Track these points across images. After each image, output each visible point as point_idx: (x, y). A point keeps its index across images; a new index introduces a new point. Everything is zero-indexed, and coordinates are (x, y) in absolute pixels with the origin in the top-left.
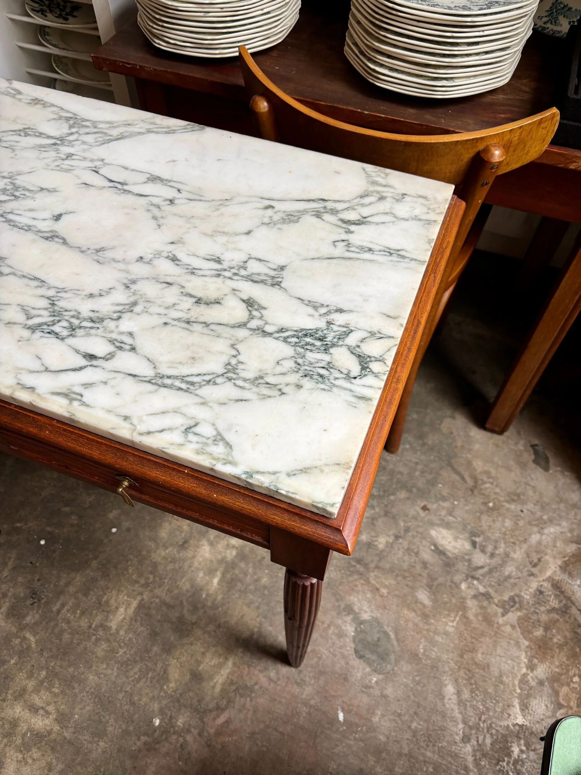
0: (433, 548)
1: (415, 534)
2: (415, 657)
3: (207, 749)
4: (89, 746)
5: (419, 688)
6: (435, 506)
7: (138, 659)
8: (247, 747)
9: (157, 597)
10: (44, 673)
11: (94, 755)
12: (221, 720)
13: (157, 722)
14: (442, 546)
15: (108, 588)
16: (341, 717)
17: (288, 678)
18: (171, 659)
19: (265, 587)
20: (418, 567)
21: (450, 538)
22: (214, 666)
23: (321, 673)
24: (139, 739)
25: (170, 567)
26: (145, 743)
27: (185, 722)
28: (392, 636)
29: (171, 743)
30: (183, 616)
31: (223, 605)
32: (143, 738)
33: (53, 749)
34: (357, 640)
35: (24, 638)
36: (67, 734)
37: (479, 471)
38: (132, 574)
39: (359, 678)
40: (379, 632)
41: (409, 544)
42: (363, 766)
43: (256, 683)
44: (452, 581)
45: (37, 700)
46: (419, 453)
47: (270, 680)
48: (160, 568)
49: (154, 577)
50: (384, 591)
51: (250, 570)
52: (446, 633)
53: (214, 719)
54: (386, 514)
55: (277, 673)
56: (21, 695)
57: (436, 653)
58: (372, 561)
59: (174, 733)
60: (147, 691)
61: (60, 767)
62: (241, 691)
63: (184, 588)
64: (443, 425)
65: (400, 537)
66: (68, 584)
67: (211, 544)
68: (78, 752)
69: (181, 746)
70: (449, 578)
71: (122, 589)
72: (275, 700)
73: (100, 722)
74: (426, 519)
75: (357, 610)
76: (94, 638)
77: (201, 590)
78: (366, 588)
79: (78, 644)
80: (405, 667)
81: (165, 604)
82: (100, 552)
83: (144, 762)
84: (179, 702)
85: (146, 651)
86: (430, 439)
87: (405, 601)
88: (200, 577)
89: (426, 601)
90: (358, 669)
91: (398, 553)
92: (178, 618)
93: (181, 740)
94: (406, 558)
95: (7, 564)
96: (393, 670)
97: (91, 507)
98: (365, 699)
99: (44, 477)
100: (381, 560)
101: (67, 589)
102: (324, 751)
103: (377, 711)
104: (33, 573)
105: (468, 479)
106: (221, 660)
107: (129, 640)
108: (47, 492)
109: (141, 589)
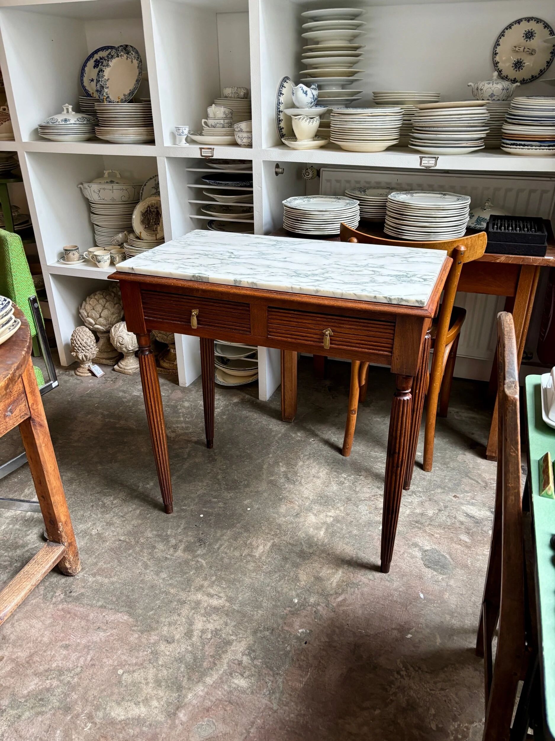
0: (465, 515)
1: (452, 509)
2: (465, 566)
3: (333, 613)
4: (252, 613)
6: (462, 495)
7: (276, 570)
8: (360, 612)
9: (284, 540)
10: (214, 578)
11: (255, 617)
12: (340, 599)
13: (296, 601)
14: (471, 514)
15: (250, 537)
16: (422, 596)
17: (381, 578)
18: (299, 571)
19: (356, 535)
20: (458, 524)
21: (476, 510)
22: (329, 574)
23: (403, 575)
24: (285, 609)
25: (289, 526)
26: (290, 611)
27: (316, 600)
28: (448, 556)
29: (308, 611)
30: (304, 550)
31: (329, 544)
32: (288, 609)
33: (227, 615)
34: (424, 559)
35: (198, 561)
36: (236, 607)
37: (487, 478)
38: (265, 530)
39: (430, 577)
40: (438, 555)
41: (449, 513)
42: (442, 620)
43: (360, 581)
44: (482, 530)
45: (212, 591)
46: (445, 471)
47: (369, 579)
48: (283, 527)
49: (280, 531)
50: (436, 535)
51: (344, 527)
53: (335, 599)
54: (430, 500)
55: (374, 576)
56: (200, 588)
57: (480, 564)
58: (426, 522)
59: (309, 606)
60: (286, 586)
61: (233, 623)
62: (350, 585)
63: (302, 536)
64: (458, 458)
65: (442, 510)
66: (222, 535)
67: (316, 515)
68: (244, 616)
69: (315, 612)
70: (480, 528)
71: (260, 537)
72: (375, 589)
73: (257, 601)
74: (457, 501)
75: (421, 545)
76: (245, 561)
77: (313, 537)
78: (424, 534)
79: (235, 564)
80: (459, 572)
81: (290, 544)
82: (242, 520)
83: (291, 620)
84: (309, 591)
85: (282, 567)
86: (451, 465)
87: (453, 540)
88: (311, 531)
89: (467, 540)
90: (428, 573)
91: (443, 518)
92: (299, 551)
93: (314, 609)
94: (448, 520)
95: (179, 526)
96: (452, 573)
97: (231, 498)
98: (436, 587)
99: (198, 485)
100: (431, 521)
101: (222, 538)
102: (414, 613)
103: (446, 593)
104: (198, 530)
105: (481, 482)
106: (334, 571)
107: (269, 561)
108: (201, 492)
109: (272, 537)
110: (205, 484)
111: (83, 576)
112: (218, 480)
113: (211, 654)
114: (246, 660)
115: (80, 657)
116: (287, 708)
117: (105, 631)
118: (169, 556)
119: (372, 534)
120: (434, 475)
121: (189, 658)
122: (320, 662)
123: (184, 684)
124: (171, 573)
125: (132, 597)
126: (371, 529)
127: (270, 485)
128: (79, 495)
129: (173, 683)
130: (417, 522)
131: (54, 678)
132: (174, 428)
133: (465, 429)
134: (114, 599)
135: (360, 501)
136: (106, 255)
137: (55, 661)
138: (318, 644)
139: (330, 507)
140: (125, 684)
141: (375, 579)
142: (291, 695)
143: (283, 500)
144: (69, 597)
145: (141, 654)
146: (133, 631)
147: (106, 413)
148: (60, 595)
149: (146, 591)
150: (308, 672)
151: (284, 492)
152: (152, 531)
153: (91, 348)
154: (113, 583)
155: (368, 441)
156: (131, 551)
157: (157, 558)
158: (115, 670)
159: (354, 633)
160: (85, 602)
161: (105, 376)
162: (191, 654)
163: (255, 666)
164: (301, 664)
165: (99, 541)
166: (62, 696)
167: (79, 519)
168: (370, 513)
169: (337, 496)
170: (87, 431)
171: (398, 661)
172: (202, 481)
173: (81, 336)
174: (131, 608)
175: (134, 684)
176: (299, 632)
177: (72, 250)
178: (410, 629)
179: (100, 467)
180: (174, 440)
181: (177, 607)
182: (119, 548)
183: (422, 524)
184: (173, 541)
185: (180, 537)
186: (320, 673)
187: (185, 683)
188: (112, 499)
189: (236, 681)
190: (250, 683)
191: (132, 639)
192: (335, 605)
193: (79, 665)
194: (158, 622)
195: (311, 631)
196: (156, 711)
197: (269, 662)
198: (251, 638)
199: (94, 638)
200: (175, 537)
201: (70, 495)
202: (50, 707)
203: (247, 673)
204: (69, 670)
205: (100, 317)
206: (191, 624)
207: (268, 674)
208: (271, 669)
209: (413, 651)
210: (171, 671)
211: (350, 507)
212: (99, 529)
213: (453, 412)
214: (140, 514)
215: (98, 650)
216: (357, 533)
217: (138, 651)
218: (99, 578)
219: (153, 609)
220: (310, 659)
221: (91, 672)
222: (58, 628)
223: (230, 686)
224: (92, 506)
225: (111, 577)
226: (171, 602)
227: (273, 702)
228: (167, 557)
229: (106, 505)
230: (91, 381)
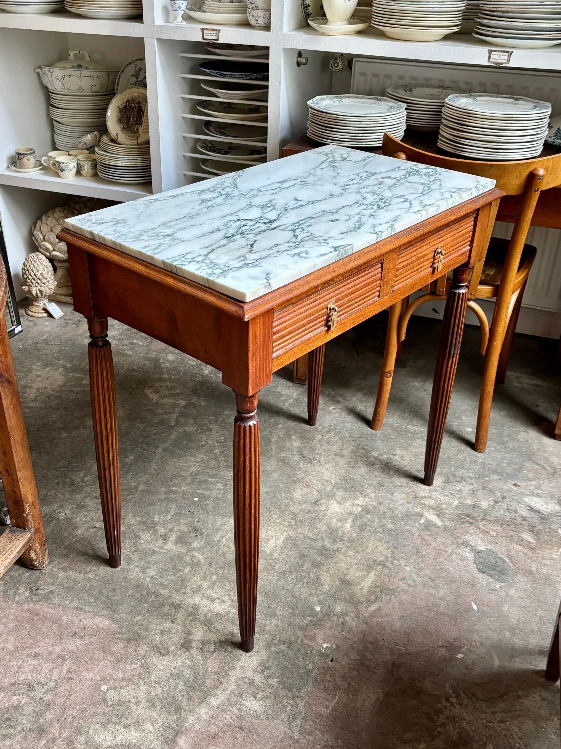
0: (528, 508)
1: (512, 500)
2: (529, 572)
3: (364, 625)
4: (264, 622)
5: (538, 591)
6: (524, 484)
7: (293, 570)
8: (399, 625)
9: (301, 533)
10: (215, 577)
11: (268, 628)
12: (373, 608)
13: (318, 609)
14: (536, 507)
16: (475, 607)
17: (424, 585)
18: (321, 571)
19: (391, 530)
20: (519, 520)
21: (542, 503)
22: (359, 576)
23: (451, 581)
24: (305, 618)
25: (307, 516)
26: (311, 621)
27: (343, 609)
28: (507, 560)
29: (333, 621)
30: (326, 545)
32: (309, 618)
34: (478, 562)
35: (194, 556)
37: (556, 464)
38: (277, 519)
39: (485, 585)
40: (495, 558)
41: (508, 506)
42: (501, 638)
43: (397, 587)
44: (550, 528)
45: (212, 593)
46: (503, 453)
47: (409, 585)
48: (300, 516)
49: (295, 521)
50: (492, 533)
51: (376, 519)
52: (552, 559)
53: (367, 607)
56: (198, 590)
57: (547, 571)
58: (479, 515)
59: (334, 615)
60: (306, 590)
62: (385, 591)
63: (323, 529)
64: (519, 436)
65: (500, 502)
66: (223, 525)
67: (339, 503)
69: (342, 623)
70: (547, 526)
71: (270, 528)
72: (416, 597)
73: (269, 607)
74: (518, 491)
75: (473, 545)
77: (337, 530)
78: (477, 531)
80: (522, 579)
81: (308, 538)
83: (312, 632)
84: (334, 597)
85: (299, 566)
86: (510, 445)
87: (513, 540)
88: (335, 523)
89: (531, 540)
90: (483, 579)
91: (500, 511)
92: (321, 547)
93: (341, 620)
94: (507, 514)
95: (169, 512)
96: (513, 580)
98: (493, 597)
99: (190, 461)
100: (486, 515)
101: (223, 528)
102: (466, 628)
103: (505, 605)
104: (192, 518)
105: (548, 468)
106: (364, 573)
107: (283, 559)
108: (194, 469)
109: (286, 529)
110: (199, 460)
111: (52, 570)
112: (215, 454)
113: (215, 670)
114: (258, 678)
115: (53, 668)
116: (311, 738)
117: (82, 637)
118: (157, 549)
119: (411, 528)
120: (488, 457)
121: (188, 673)
122: (350, 684)
123: (183, 705)
124: (160, 570)
125: (113, 598)
126: (409, 522)
127: (280, 463)
129: (170, 704)
130: (467, 516)
131: (23, 693)
132: (157, 387)
133: (528, 399)
134: (92, 600)
135: (395, 487)
136: (72, 162)
137: (23, 673)
138: (347, 661)
139: (358, 493)
140: (111, 703)
141: (416, 585)
142: (315, 722)
143: (298, 483)
144: (35, 595)
145: (128, 667)
146: (118, 639)
147: (68, 365)
148: (24, 592)
149: (131, 592)
150: (335, 695)
151: (299, 473)
152: (135, 516)
153: (48, 281)
154: (88, 580)
155: (404, 412)
157: (142, 551)
158: (97, 686)
159: (391, 650)
160: (56, 602)
161: (65, 318)
162: (190, 670)
163: (270, 686)
164: (327, 685)
165: (68, 527)
166: (34, 715)
167: (41, 500)
168: (408, 503)
169: (367, 480)
170: (46, 388)
171: (447, 685)
172: (195, 456)
173: (35, 265)
174: (113, 611)
175: (122, 703)
176: (323, 647)
177: (27, 154)
178: (462, 647)
179: (64, 435)
180: (157, 403)
181: (170, 612)
182: (95, 537)
183: (474, 518)
184: (162, 530)
185: (170, 526)
186: (351, 697)
187: (184, 703)
188: (82, 475)
189: (247, 704)
190: (265, 706)
191: (116, 648)
192: (366, 615)
193: (53, 678)
194: (147, 629)
195: (338, 646)
196: (151, 737)
197: (287, 682)
198: (264, 652)
199: (70, 646)
200: (164, 524)
202: (19, 729)
203: (260, 695)
204: (41, 684)
206: (189, 633)
207: (286, 696)
208: (290, 690)
209: (465, 674)
210: (166, 689)
211: (383, 494)
212: (68, 512)
213: (512, 378)
215: (75, 661)
216: (393, 527)
217: (125, 663)
218: (71, 573)
219: (140, 614)
220: (337, 679)
221: (68, 688)
222: (24, 633)
223: (240, 710)
224: (58, 484)
225: (86, 573)
226: (163, 605)
227: (294, 729)
228: (154, 549)
229: (75, 482)
230: (47, 323)
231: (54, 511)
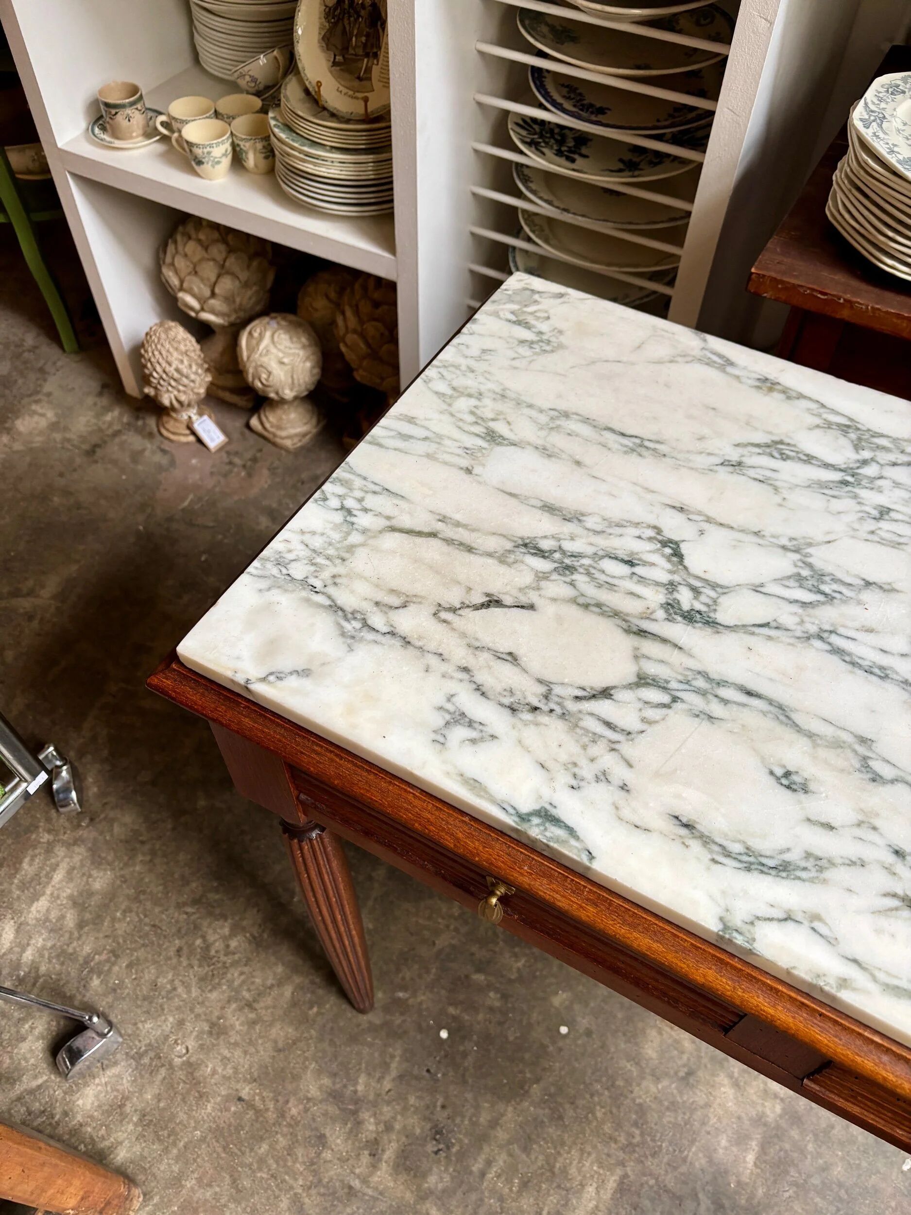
9: (651, 1174)
15: (563, 1144)
19: (840, 1185)
25: (669, 1117)
38: (603, 1122)
49: (642, 1134)
51: (810, 1147)
63: (697, 1165)
66: (494, 1124)
67: (736, 1084)
71: (588, 1148)
77: (726, 1171)
81: (666, 1190)
82: (544, 1069)
88: (723, 1147)
95: (388, 1067)
97: (520, 979)
101: (492, 1133)
104: (433, 1092)
108: (443, 941)
109: (621, 1155)
118: (356, 1184)
128: (149, 905)
136: (218, 144)
152: (319, 1073)
153: (193, 381)
156: (264, 1147)
157: (326, 1187)
161: (228, 448)
165: (188, 1092)
167: (145, 998)
173: (164, 353)
177: (122, 106)
179: (202, 803)
182: (239, 1127)
184: (370, 1126)
185: (387, 1113)
188: (226, 931)
200: (375, 1104)
201: (128, 897)
205: (213, 295)
214: (294, 1004)
228: (352, 1184)
229: (213, 953)
230: (194, 461)
231: (166, 1038)
